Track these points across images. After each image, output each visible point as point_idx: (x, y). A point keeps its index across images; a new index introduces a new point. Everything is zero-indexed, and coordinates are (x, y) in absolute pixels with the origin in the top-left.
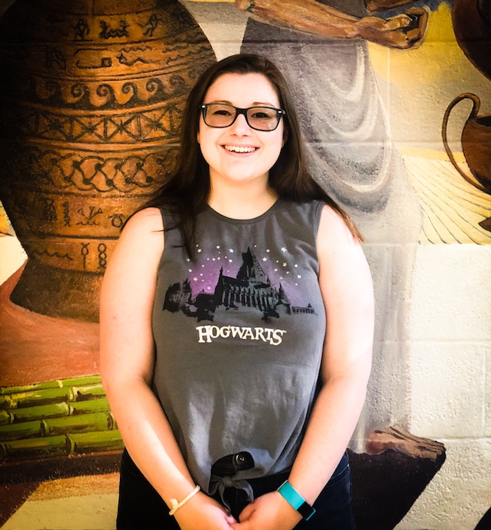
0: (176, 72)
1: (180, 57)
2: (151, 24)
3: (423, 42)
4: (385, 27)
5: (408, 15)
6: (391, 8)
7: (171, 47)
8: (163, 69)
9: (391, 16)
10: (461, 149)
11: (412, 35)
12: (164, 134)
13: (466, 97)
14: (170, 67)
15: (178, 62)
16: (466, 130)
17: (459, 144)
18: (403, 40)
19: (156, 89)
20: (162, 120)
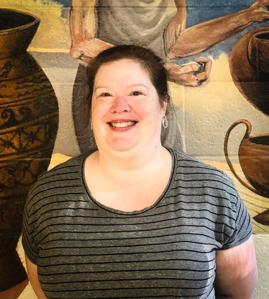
0: (24, 104)
1: (27, 93)
2: (6, 69)
3: (208, 82)
4: (180, 71)
5: (197, 62)
6: (185, 57)
7: (21, 86)
8: (14, 102)
9: (185, 63)
10: (238, 161)
11: (201, 76)
12: (14, 151)
13: (241, 122)
14: (20, 100)
15: (26, 97)
16: (241, 147)
17: (237, 157)
18: (194, 80)
19: (9, 117)
20: (13, 140)
